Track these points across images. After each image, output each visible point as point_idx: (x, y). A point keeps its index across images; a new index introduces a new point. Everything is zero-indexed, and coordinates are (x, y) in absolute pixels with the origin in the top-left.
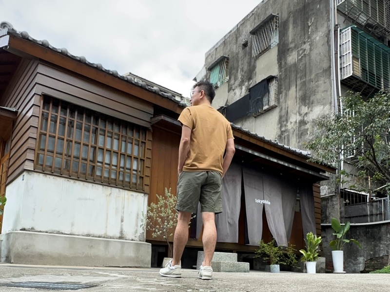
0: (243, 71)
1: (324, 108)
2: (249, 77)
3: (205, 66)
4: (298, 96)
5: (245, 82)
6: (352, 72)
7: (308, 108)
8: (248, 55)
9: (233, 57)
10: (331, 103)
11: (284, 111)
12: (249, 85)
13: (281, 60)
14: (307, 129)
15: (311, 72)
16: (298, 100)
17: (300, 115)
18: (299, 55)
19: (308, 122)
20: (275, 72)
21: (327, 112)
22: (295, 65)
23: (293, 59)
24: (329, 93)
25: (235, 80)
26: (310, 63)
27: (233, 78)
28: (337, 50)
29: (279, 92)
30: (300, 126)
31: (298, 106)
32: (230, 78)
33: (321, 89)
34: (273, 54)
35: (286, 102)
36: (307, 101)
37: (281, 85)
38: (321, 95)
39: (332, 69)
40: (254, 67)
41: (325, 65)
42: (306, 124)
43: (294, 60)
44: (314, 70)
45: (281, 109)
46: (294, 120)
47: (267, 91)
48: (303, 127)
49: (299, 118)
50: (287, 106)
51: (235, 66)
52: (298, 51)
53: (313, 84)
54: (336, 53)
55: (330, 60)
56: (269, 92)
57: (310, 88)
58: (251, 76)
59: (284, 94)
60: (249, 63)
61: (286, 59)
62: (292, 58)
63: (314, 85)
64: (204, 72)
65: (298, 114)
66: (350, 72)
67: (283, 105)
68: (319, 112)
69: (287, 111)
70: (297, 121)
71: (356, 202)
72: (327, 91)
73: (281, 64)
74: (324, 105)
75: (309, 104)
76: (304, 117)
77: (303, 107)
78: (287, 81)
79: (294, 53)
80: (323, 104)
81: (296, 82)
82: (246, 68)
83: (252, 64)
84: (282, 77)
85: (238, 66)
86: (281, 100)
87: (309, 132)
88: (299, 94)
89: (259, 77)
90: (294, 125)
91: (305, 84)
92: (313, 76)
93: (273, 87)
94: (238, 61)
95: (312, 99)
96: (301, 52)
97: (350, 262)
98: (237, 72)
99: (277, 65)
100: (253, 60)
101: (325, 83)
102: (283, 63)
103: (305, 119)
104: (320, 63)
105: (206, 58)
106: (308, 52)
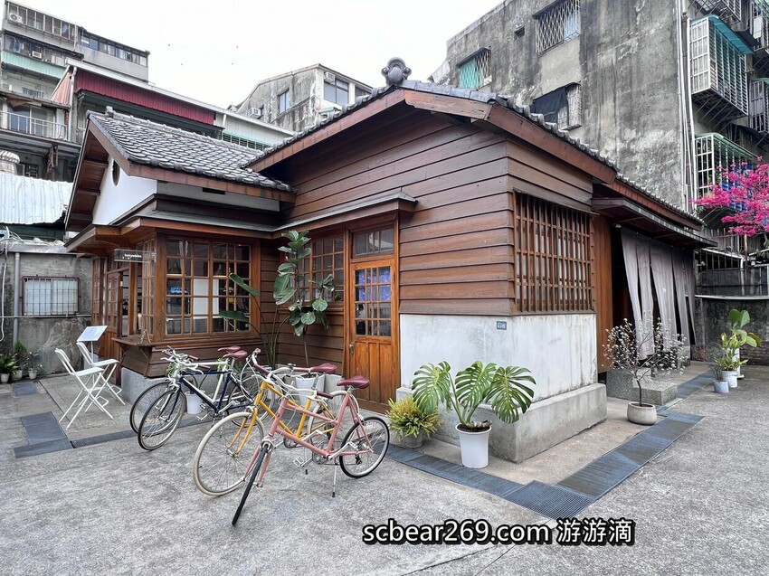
0: (517, 72)
1: (665, 134)
2: (528, 80)
3: (448, 59)
4: (617, 114)
5: (523, 88)
6: (710, 84)
7: (637, 132)
8: (526, 49)
9: (498, 50)
10: (677, 128)
11: (592, 133)
12: (530, 94)
13: (586, 59)
14: (636, 162)
15: (640, 82)
16: (618, 120)
17: (623, 141)
18: (618, 54)
19: (637, 152)
20: (576, 76)
21: (671, 140)
22: (612, 68)
23: (607, 59)
24: (674, 113)
25: (504, 84)
26: (638, 68)
27: (499, 80)
28: (686, 50)
29: (584, 106)
30: (622, 157)
31: (619, 128)
32: (494, 80)
33: (661, 105)
34: (572, 50)
35: (596, 121)
36: (635, 123)
37: (587, 97)
38: (660, 115)
39: (678, 78)
40: (538, 67)
41: (667, 72)
42: (634, 155)
43: (610, 61)
44: (645, 79)
45: (588, 131)
46: (612, 148)
47: (565, 103)
48: (627, 159)
49: (620, 146)
50: (598, 127)
51: (503, 63)
52: (616, 49)
53: (643, 99)
54: (685, 56)
55: (676, 65)
56: (567, 104)
57: (639, 104)
58: (532, 80)
59: (592, 109)
60: (529, 62)
61: (594, 58)
62: (607, 58)
63: (647, 100)
64: (447, 69)
65: (618, 140)
66: (707, 84)
67: (592, 125)
68: (655, 139)
69: (599, 134)
70: (618, 150)
71: (716, 267)
72: (670, 110)
73: (586, 65)
74: (666, 129)
75: (637, 126)
76: (629, 144)
77: (628, 131)
78: (598, 90)
79: (609, 50)
80: (663, 129)
81: (615, 94)
82: (522, 67)
83: (534, 62)
84: (589, 85)
85: (508, 64)
86: (587, 118)
87: (638, 167)
88: (621, 111)
89: (548, 85)
90: (612, 155)
91: (631, 98)
92: (644, 87)
93: (574, 99)
94: (507, 57)
95: (642, 119)
96: (622, 51)
97: (714, 345)
98: (507, 72)
99: (580, 67)
100: (534, 57)
101: (666, 98)
102: (590, 65)
103: (632, 147)
104: (657, 68)
105: (450, 49)
106: (635, 50)
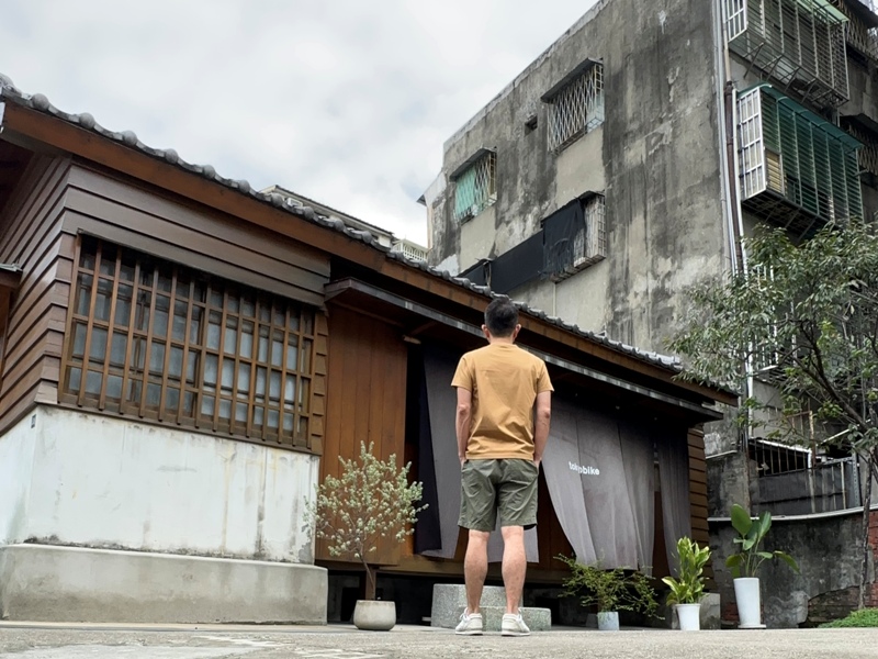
0: (527, 182)
1: (707, 261)
2: (541, 194)
3: (443, 169)
4: (649, 236)
5: (534, 205)
6: (765, 183)
7: (673, 262)
8: (539, 148)
9: (506, 152)
10: (722, 251)
11: (619, 268)
12: (542, 213)
13: (610, 157)
14: (672, 309)
15: (676, 184)
16: (650, 245)
17: (656, 277)
18: (648, 147)
19: (673, 293)
20: (598, 183)
21: (714, 271)
22: (641, 168)
23: (636, 155)
24: (716, 229)
25: (511, 201)
26: (673, 164)
27: (505, 196)
28: (732, 135)
29: (608, 228)
30: (655, 302)
31: (650, 257)
32: (499, 197)
33: (700, 219)
34: (593, 144)
35: (623, 249)
36: (670, 247)
37: (612, 212)
38: (700, 234)
39: (721, 176)
40: (552, 173)
41: (707, 169)
42: (669, 297)
43: (639, 158)
44: (682, 181)
45: (613, 265)
46: (643, 289)
47: (582, 225)
48: (662, 305)
49: (652, 284)
50: (626, 258)
51: (511, 170)
52: (647, 139)
53: (681, 211)
54: (730, 144)
55: (717, 158)
56: (584, 226)
57: (675, 219)
58: (545, 193)
59: (618, 231)
60: (542, 166)
61: (620, 155)
62: (635, 153)
63: (685, 213)
64: (442, 185)
65: (650, 274)
66: (761, 183)
67: (618, 255)
68: (696, 271)
69: (627, 269)
70: (650, 291)
71: (784, 469)
72: (712, 225)
73: (610, 165)
74: (707, 254)
75: (673, 253)
76: (663, 282)
77: (661, 260)
78: (625, 202)
79: (638, 142)
80: (704, 254)
81: (645, 206)
82: (533, 176)
83: (548, 165)
84: (614, 195)
85: (517, 171)
86: (613, 245)
87: (675, 315)
88: (652, 231)
89: (564, 195)
90: (643, 299)
91: (665, 210)
92: (681, 193)
93: (595, 216)
94: (516, 161)
95: (680, 241)
96: (653, 141)
97: (775, 602)
98: (515, 184)
99: (603, 169)
100: (549, 159)
101: (708, 207)
102: (615, 165)
103: (667, 286)
104: (695, 163)
105: (447, 154)
106: (670, 139)
